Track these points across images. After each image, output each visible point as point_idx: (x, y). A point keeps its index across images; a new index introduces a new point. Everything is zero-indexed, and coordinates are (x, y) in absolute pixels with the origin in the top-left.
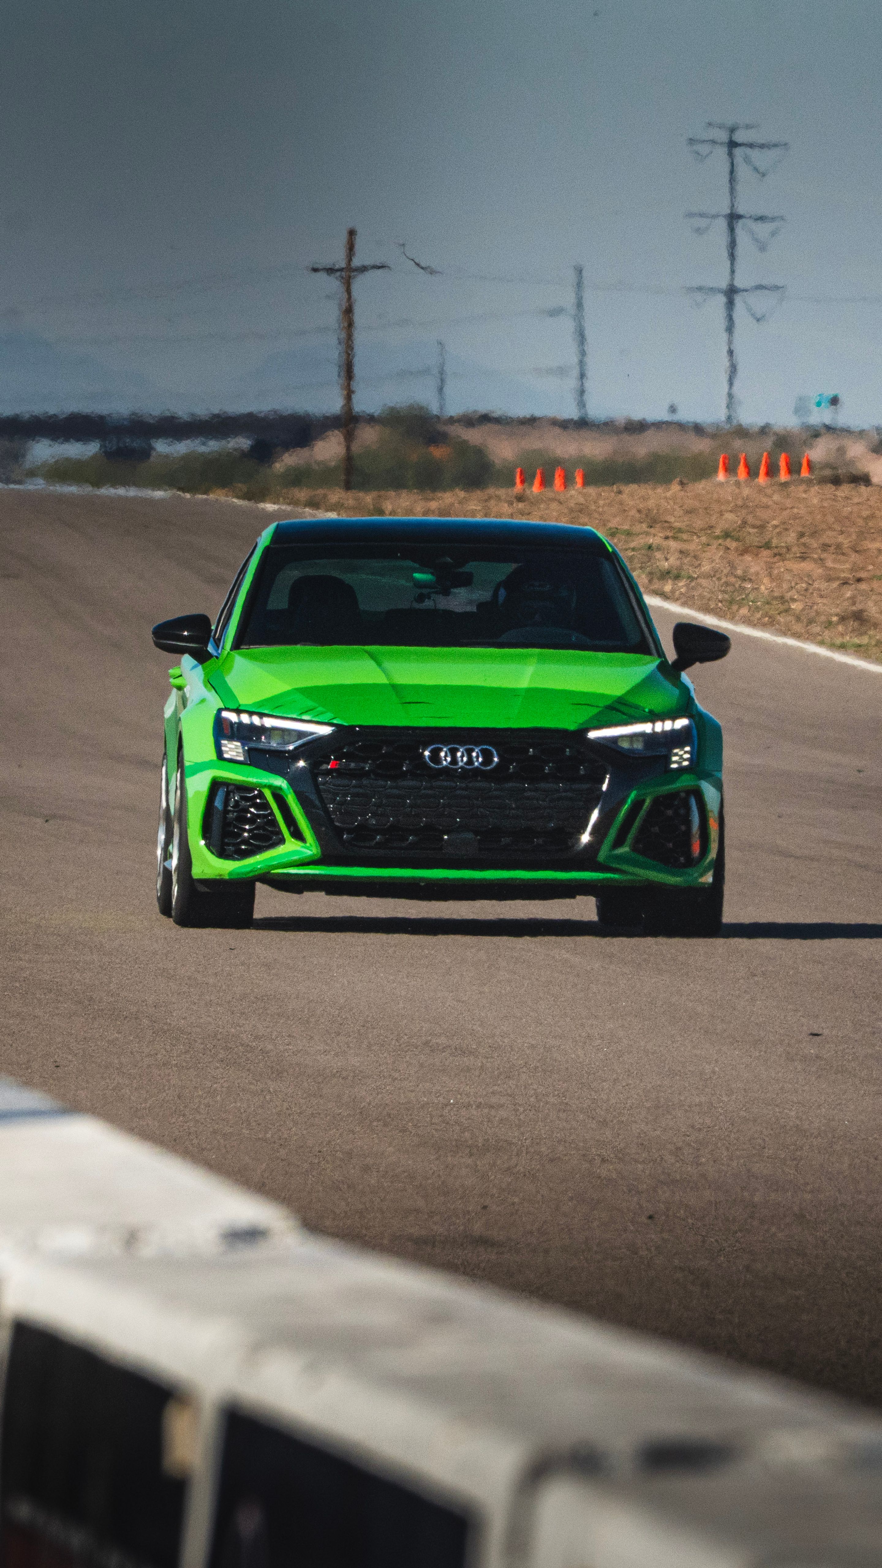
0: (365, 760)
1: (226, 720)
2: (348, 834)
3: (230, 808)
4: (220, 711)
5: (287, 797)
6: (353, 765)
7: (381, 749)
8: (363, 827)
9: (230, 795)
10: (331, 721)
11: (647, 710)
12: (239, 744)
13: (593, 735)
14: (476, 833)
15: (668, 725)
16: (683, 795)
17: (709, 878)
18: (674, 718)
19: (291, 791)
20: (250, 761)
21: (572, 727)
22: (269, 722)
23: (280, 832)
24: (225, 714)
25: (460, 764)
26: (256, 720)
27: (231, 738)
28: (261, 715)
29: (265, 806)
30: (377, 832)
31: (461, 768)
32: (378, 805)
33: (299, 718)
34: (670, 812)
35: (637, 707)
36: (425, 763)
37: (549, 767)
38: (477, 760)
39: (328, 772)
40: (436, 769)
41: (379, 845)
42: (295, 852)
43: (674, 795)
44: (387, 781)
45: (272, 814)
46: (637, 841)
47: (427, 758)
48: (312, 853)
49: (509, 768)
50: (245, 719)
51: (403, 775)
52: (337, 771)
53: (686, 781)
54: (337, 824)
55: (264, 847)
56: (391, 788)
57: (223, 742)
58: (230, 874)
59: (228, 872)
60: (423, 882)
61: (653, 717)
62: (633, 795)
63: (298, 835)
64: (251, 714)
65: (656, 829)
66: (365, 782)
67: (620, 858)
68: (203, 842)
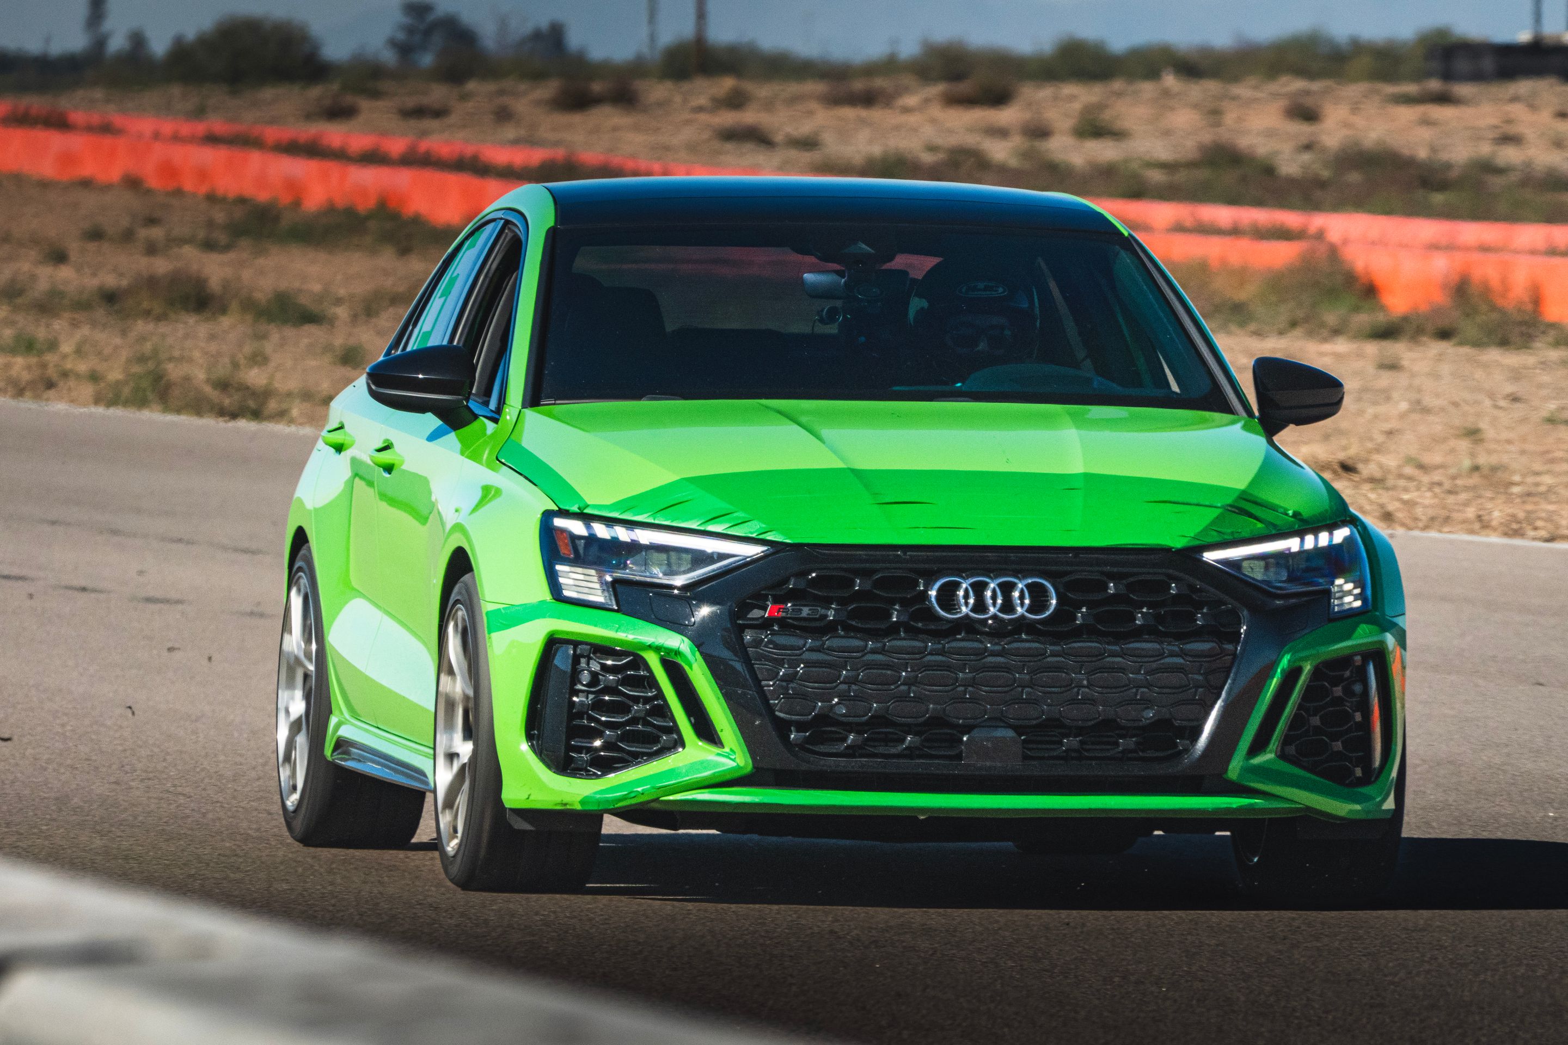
0: (826, 602)
1: (562, 531)
2: (798, 731)
3: (579, 687)
4: (548, 516)
5: (691, 667)
6: (806, 612)
7: (853, 584)
8: (825, 719)
9: (579, 663)
10: (761, 537)
11: (1290, 513)
12: (593, 572)
13: (1210, 556)
14: (1019, 730)
15: (1324, 539)
16: (1358, 658)
17: (1390, 804)
18: (1331, 527)
19: (698, 654)
20: (618, 604)
21: (1178, 543)
22: (645, 537)
23: (675, 729)
24: (559, 522)
25: (992, 610)
26: (623, 534)
27: (578, 560)
28: (631, 524)
29: (652, 682)
30: (850, 728)
31: (994, 617)
32: (849, 681)
33: (702, 528)
34: (1338, 691)
35: (1273, 508)
36: (930, 610)
37: (1142, 613)
38: (1022, 604)
39: (765, 625)
40: (948, 621)
41: (852, 752)
42: (704, 764)
43: (1343, 661)
44: (867, 641)
45: (661, 695)
46: (1287, 740)
47: (933, 600)
48: (735, 764)
49: (1075, 618)
50: (601, 531)
51: (893, 630)
52: (782, 622)
53: (1363, 636)
54: (782, 715)
55: (644, 754)
56: (873, 651)
57: (558, 567)
58: (582, 802)
59: (579, 799)
60: (923, 815)
61: (1303, 526)
62: (1285, 662)
63: (707, 732)
64: (610, 522)
65: (1316, 721)
66: (829, 642)
67: (1263, 772)
68: (525, 747)
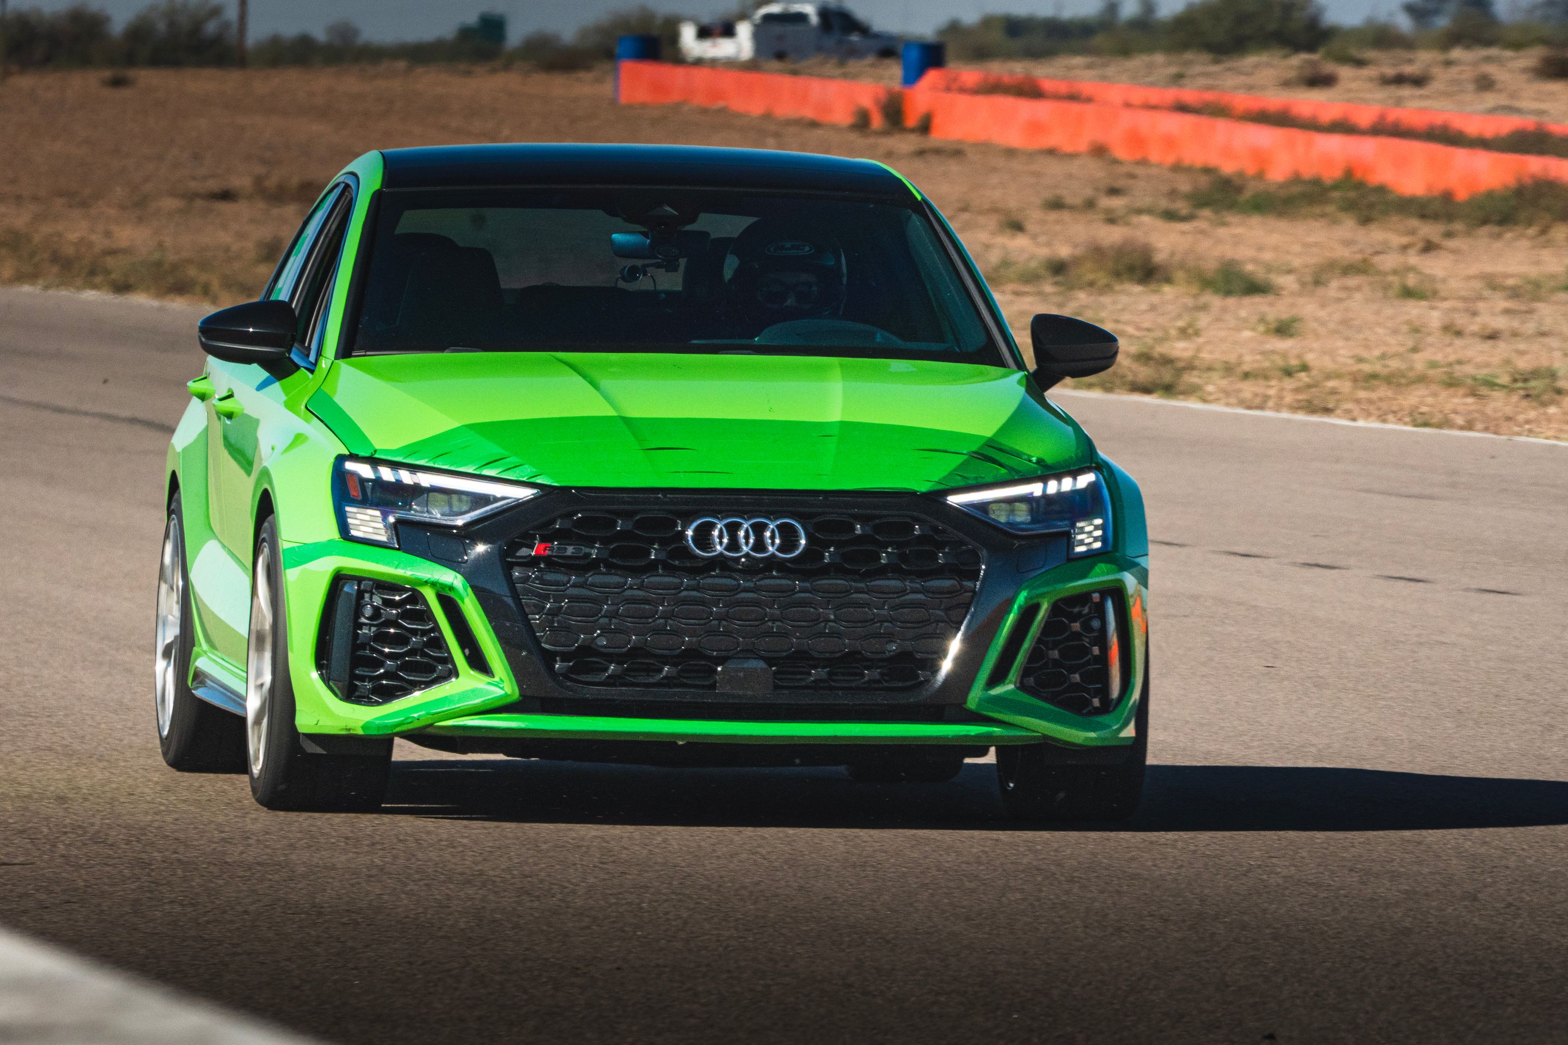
0: (590, 542)
1: (353, 474)
2: (562, 661)
3: (363, 620)
4: (341, 459)
5: (463, 602)
6: (570, 550)
7: (614, 524)
8: (587, 650)
9: (363, 598)
10: (532, 480)
11: (1034, 459)
12: (377, 513)
13: (954, 500)
14: (770, 661)
15: (1067, 484)
16: (1096, 596)
17: (1130, 732)
18: (1074, 474)
19: (469, 590)
20: (399, 544)
21: (922, 487)
22: (426, 480)
23: (449, 659)
24: (350, 466)
25: (745, 549)
26: (406, 477)
27: (365, 502)
28: (414, 468)
29: (427, 615)
30: (610, 658)
31: (747, 555)
32: (611, 615)
33: (477, 472)
34: (1076, 626)
35: (1018, 455)
36: (686, 549)
37: (887, 553)
38: (773, 544)
39: (532, 562)
40: (703, 558)
41: (612, 681)
42: (475, 692)
43: (1083, 598)
44: (626, 578)
45: (436, 628)
46: (1026, 672)
47: (690, 539)
48: (503, 692)
49: (823, 557)
50: (387, 474)
51: (652, 567)
52: (549, 561)
53: (1101, 575)
54: (547, 646)
55: (421, 683)
56: (633, 587)
57: (348, 509)
58: (363, 727)
59: (361, 724)
60: (682, 740)
61: (1046, 472)
62: (1022, 598)
63: (479, 663)
64: (395, 465)
65: (1055, 654)
66: (591, 578)
67: (1000, 702)
68: (315, 675)
